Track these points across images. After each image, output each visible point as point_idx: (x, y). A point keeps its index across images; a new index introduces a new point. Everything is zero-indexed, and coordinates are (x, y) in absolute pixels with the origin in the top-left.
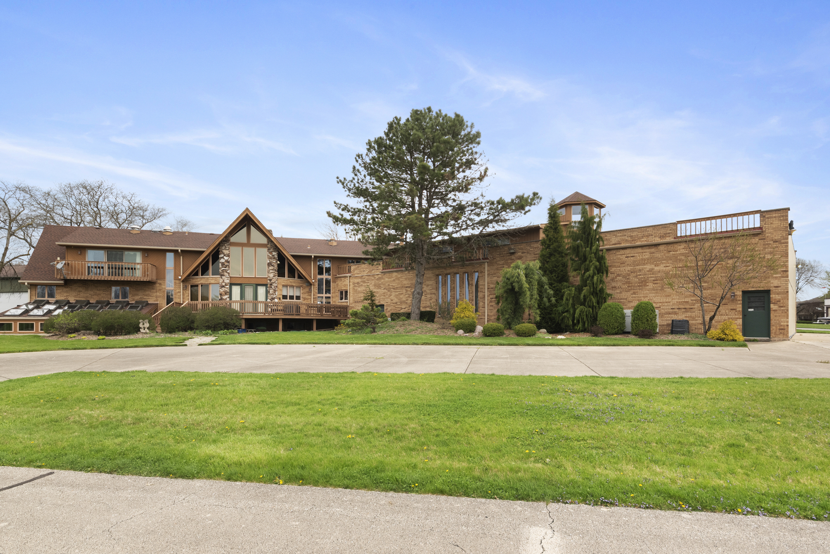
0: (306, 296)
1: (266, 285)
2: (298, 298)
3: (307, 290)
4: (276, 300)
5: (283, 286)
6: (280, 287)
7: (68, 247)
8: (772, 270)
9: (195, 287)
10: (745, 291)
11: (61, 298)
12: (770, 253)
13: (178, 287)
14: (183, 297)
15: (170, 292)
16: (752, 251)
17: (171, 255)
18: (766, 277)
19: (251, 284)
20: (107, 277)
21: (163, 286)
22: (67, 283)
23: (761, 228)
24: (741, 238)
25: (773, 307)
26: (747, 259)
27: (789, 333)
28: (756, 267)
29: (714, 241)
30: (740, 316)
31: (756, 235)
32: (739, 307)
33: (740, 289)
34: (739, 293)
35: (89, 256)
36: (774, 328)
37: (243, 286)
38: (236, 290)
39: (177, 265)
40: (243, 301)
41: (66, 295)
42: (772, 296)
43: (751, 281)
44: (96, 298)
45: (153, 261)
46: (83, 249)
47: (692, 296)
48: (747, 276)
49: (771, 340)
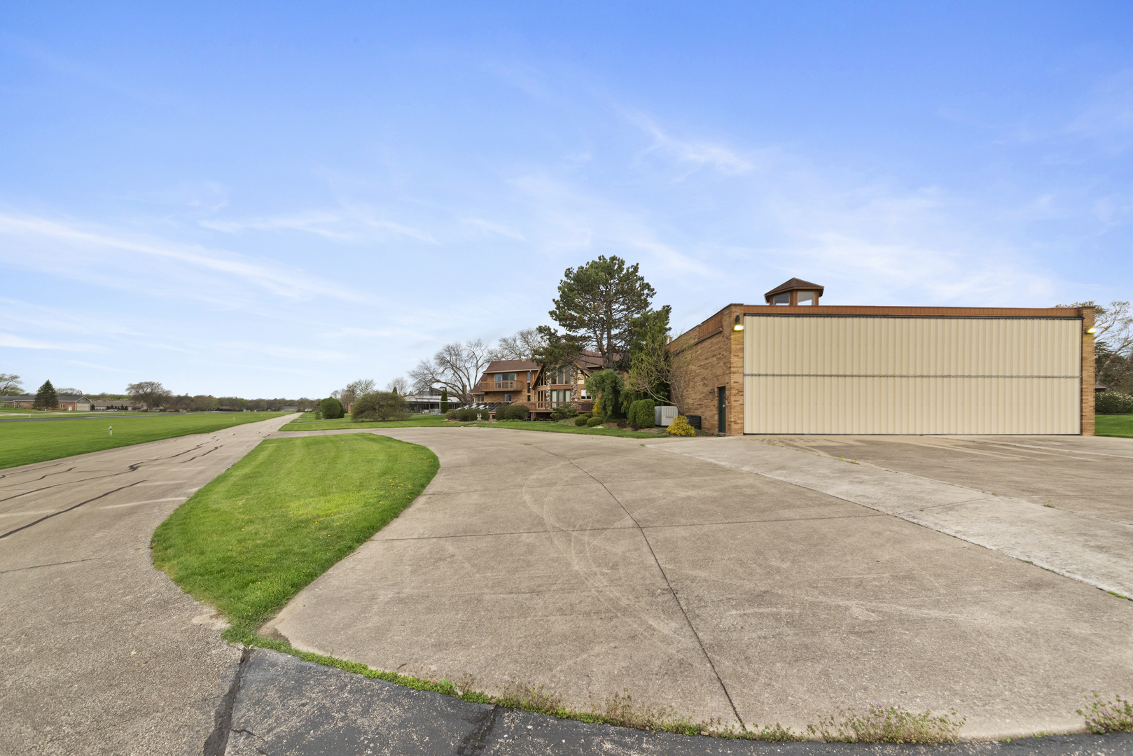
1: (569, 390)
4: (576, 400)
8: (726, 367)
9: (539, 392)
10: (718, 388)
11: (485, 401)
12: (725, 350)
13: (532, 394)
14: (534, 399)
15: (529, 396)
16: (720, 348)
17: (529, 374)
18: (724, 374)
19: (561, 390)
20: (502, 389)
21: (525, 393)
22: (487, 393)
23: (722, 327)
24: (716, 336)
25: (727, 403)
26: (718, 356)
27: (742, 428)
28: (721, 364)
29: (709, 341)
30: (716, 412)
31: (721, 332)
32: (716, 403)
33: (716, 385)
34: (716, 390)
35: (496, 378)
36: (727, 424)
37: (558, 391)
38: (554, 394)
39: (531, 380)
40: (558, 403)
41: (487, 400)
42: (726, 392)
43: (720, 377)
44: (498, 401)
45: (522, 378)
46: (493, 374)
47: (703, 393)
48: (718, 373)
49: (724, 436)
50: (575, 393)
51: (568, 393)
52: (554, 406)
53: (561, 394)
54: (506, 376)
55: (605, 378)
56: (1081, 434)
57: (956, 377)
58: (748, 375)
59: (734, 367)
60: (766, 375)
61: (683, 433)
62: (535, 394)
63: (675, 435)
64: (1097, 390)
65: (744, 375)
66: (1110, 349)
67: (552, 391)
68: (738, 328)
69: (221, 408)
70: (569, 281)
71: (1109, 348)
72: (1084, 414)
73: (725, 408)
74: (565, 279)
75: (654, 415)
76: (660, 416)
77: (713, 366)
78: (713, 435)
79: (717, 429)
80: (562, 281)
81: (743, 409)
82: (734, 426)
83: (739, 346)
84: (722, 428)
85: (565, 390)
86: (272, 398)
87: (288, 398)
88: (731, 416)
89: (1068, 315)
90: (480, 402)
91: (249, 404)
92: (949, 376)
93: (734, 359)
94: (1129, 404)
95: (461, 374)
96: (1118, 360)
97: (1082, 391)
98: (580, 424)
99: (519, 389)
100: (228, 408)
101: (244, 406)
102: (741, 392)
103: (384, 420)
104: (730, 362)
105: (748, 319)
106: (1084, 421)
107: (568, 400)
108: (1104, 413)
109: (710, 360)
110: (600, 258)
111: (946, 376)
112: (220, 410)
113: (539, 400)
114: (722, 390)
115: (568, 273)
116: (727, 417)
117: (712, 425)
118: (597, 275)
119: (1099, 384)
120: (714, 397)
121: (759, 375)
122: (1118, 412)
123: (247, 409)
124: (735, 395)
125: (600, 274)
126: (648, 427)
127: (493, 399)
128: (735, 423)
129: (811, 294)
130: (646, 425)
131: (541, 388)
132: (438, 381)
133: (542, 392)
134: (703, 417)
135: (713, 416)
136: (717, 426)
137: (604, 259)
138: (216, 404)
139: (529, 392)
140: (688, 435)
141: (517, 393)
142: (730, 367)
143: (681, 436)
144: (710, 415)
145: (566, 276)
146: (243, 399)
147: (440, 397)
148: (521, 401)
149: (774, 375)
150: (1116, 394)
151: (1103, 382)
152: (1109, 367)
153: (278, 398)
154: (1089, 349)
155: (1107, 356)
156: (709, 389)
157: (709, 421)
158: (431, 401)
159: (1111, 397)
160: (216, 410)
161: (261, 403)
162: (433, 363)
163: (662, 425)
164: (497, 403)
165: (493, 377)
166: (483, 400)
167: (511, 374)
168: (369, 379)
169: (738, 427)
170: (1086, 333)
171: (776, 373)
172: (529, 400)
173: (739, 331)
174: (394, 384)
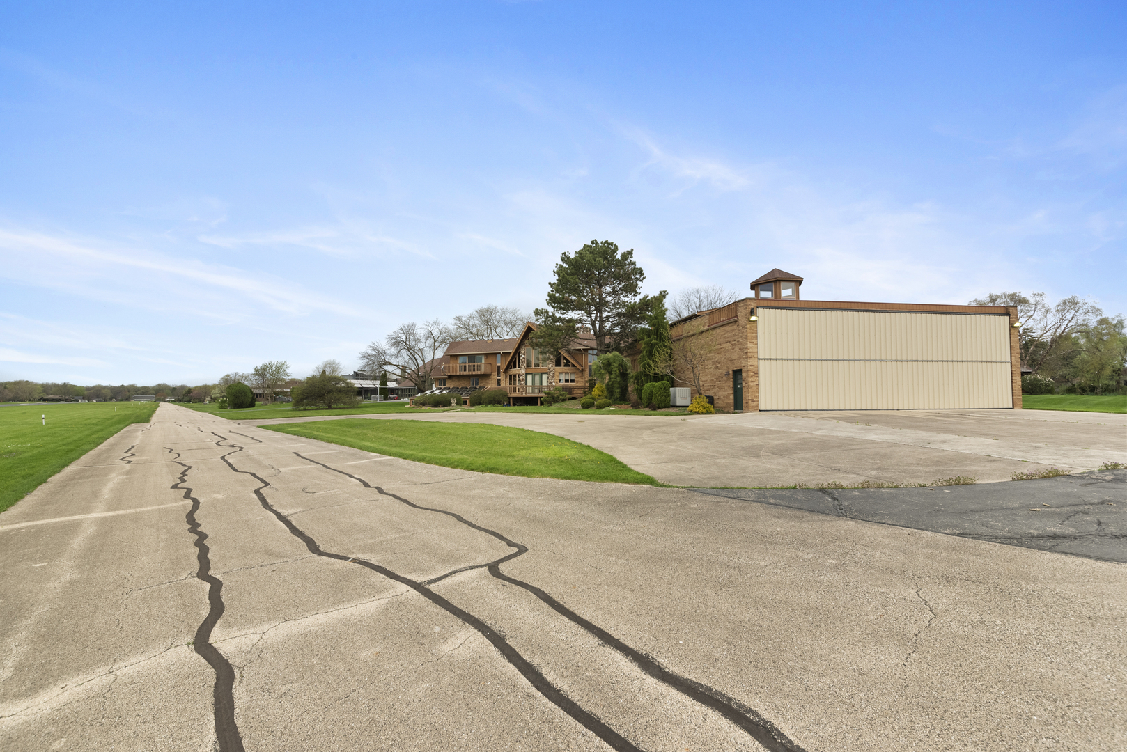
0: (579, 379)
1: (546, 373)
2: (572, 381)
3: (580, 375)
4: (554, 384)
5: (560, 373)
6: (557, 374)
7: (451, 356)
8: (743, 352)
9: (511, 376)
10: (733, 371)
11: (447, 386)
12: (741, 337)
13: (503, 377)
14: (505, 383)
15: (499, 380)
16: (735, 335)
17: (499, 356)
18: (740, 358)
19: (537, 373)
20: (467, 373)
21: (495, 377)
22: (450, 377)
23: (737, 316)
24: (730, 325)
25: (743, 383)
26: (733, 343)
27: (758, 406)
28: (737, 349)
29: (722, 328)
30: (732, 392)
31: (735, 322)
32: (731, 384)
33: (731, 368)
34: (731, 372)
35: (461, 360)
36: (744, 402)
37: (533, 374)
38: (530, 378)
39: (502, 362)
40: (533, 386)
41: (450, 384)
42: (743, 374)
43: (735, 361)
44: (463, 386)
45: (490, 360)
46: (457, 356)
47: (715, 375)
48: (733, 357)
49: (742, 412)
50: (553, 377)
51: (545, 377)
52: (529, 390)
53: (537, 378)
54: (472, 358)
55: (611, 361)
56: (1013, 408)
57: (922, 361)
58: (762, 359)
59: (750, 352)
60: (776, 359)
61: (704, 411)
62: (506, 377)
63: (697, 413)
64: (1023, 374)
65: (759, 359)
66: (1035, 335)
67: (527, 374)
68: (753, 318)
69: (46, 397)
70: (564, 265)
71: (1033, 334)
72: (1014, 391)
73: (741, 389)
74: (560, 262)
75: (669, 396)
76: (675, 397)
77: (727, 351)
78: (728, 413)
79: (733, 408)
80: (557, 265)
81: (758, 388)
82: (752, 404)
83: (754, 334)
84: (738, 405)
85: (542, 374)
86: (117, 384)
87: (140, 384)
88: (747, 396)
89: (999, 312)
90: (443, 387)
91: (86, 393)
92: (917, 361)
93: (750, 345)
94: (1049, 386)
95: (416, 356)
96: (1040, 345)
97: (1012, 373)
98: (587, 406)
99: (488, 371)
100: (57, 397)
101: (78, 395)
102: (756, 374)
103: (330, 408)
104: (746, 348)
105: (760, 311)
106: (1014, 397)
107: (545, 383)
108: (1031, 394)
109: (724, 346)
110: (592, 242)
111: (915, 361)
112: (45, 400)
113: (510, 384)
114: (737, 373)
115: (565, 258)
116: (743, 396)
117: (727, 404)
118: (595, 260)
119: (1027, 368)
120: (729, 379)
121: (771, 359)
122: (1042, 393)
123: (84, 399)
124: (751, 377)
125: (597, 259)
126: (665, 407)
127: (457, 384)
128: (752, 401)
129: (793, 284)
130: (663, 405)
131: (514, 371)
132: (390, 364)
133: (515, 376)
134: (715, 397)
135: (728, 396)
136: (732, 404)
137: (597, 242)
138: (40, 393)
139: (499, 375)
140: (709, 413)
141: (486, 376)
142: (747, 353)
143: (703, 413)
144: (725, 394)
145: (562, 260)
146: (76, 386)
147: (378, 382)
148: (491, 385)
149: (782, 359)
150: (1039, 377)
151: (1031, 366)
152: (1034, 352)
153: (125, 384)
154: (1015, 339)
155: (1032, 341)
156: (724, 371)
157: (722, 401)
158: (364, 386)
159: (1035, 379)
160: (39, 400)
161: (103, 391)
162: (384, 344)
163: (678, 405)
164: (462, 388)
165: (457, 359)
166: (444, 385)
167: (478, 356)
168: (281, 360)
169: (755, 404)
170: (1014, 327)
171: (784, 358)
172: (499, 384)
173: (754, 321)
174: (325, 367)
